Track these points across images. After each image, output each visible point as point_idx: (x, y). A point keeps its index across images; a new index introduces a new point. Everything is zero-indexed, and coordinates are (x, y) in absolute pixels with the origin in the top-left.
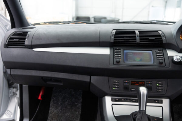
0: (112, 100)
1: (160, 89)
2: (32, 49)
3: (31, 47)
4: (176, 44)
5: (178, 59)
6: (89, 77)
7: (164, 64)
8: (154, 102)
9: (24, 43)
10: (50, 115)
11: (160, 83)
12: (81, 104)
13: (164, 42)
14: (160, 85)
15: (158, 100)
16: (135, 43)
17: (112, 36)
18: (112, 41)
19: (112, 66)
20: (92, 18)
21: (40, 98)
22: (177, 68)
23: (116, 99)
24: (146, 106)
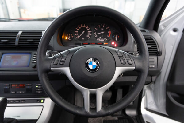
1: (39, 91)
11: (39, 85)
14: (39, 87)
15: (40, 100)
16: (15, 46)
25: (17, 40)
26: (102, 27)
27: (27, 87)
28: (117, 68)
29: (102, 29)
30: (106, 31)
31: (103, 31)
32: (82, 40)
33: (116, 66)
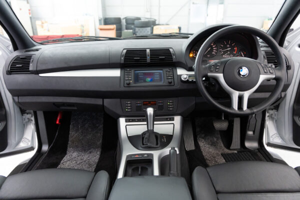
0: (126, 122)
1: (171, 108)
2: (38, 74)
3: (37, 72)
4: (184, 62)
5: (185, 78)
6: (102, 100)
7: (173, 84)
8: (167, 120)
9: (29, 69)
10: (70, 139)
11: (171, 101)
12: (102, 125)
13: (174, 61)
14: (171, 104)
15: (170, 118)
16: (146, 63)
17: (123, 56)
18: (122, 62)
19: (123, 89)
20: (124, 19)
21: (58, 122)
22: (185, 86)
23: (130, 120)
24: (153, 124)
25: (148, 58)
26: (228, 44)
27: (159, 104)
28: (261, 75)
29: (228, 46)
30: (232, 47)
31: (229, 47)
32: (208, 57)
33: (260, 74)
